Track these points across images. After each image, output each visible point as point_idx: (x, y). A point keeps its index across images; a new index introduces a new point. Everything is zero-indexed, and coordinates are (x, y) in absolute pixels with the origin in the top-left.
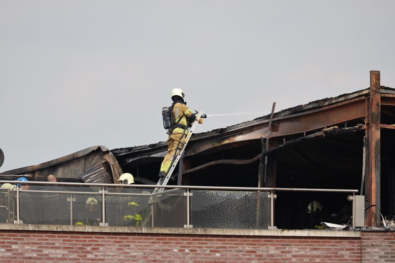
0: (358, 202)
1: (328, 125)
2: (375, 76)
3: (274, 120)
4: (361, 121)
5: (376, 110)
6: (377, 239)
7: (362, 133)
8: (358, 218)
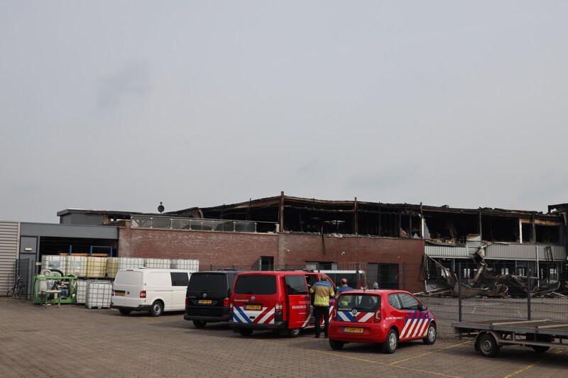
0: (278, 226)
1: (268, 204)
2: (282, 193)
3: (251, 203)
4: (278, 204)
5: (282, 202)
6: (282, 235)
7: (278, 208)
8: (278, 230)
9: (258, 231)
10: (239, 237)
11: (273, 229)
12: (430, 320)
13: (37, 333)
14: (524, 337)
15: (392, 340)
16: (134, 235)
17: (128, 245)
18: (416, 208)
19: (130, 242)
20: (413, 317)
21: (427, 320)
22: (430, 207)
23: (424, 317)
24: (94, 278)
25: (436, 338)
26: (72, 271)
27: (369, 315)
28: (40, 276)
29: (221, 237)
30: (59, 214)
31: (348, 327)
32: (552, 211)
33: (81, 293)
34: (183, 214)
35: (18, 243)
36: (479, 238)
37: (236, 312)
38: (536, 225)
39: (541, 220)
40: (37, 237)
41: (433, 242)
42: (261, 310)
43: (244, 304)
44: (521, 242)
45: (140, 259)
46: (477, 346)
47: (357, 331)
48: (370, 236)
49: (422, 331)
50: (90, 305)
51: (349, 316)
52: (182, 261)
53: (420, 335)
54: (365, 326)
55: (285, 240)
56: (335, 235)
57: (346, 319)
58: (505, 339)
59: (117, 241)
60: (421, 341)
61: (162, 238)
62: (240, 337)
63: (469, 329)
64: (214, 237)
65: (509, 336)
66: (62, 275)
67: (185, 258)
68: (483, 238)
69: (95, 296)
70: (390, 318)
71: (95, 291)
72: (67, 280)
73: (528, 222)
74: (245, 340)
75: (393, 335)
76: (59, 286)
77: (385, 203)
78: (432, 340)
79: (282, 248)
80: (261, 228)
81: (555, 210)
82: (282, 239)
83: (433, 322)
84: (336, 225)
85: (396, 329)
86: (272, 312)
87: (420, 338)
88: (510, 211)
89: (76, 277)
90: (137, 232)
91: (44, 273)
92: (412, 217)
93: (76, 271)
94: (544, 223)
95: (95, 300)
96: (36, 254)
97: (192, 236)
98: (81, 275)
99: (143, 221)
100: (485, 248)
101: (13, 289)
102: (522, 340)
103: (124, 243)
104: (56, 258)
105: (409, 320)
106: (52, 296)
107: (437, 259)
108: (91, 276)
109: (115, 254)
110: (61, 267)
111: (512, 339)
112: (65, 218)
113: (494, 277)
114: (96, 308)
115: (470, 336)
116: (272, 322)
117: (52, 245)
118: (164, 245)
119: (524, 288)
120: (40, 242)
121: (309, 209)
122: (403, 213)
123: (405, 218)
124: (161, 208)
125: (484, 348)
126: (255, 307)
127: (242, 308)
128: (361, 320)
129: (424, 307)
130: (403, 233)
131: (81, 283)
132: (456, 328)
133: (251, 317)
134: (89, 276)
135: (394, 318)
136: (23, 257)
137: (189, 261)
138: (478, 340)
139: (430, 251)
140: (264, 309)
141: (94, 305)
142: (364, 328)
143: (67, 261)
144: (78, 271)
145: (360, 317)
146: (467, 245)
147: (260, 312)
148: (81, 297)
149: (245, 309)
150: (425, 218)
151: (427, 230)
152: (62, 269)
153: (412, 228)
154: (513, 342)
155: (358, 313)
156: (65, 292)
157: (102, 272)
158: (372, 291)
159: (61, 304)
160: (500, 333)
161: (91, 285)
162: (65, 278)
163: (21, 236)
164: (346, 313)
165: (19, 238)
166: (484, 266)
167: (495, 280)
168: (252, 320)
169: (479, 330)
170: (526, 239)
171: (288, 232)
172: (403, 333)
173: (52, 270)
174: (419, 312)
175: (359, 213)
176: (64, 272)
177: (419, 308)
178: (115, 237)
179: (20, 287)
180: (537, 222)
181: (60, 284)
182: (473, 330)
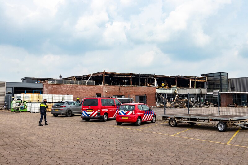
2: (104, 70)
4: (102, 75)
5: (104, 74)
8: (103, 84)
9: (95, 84)
10: (88, 87)
11: (101, 84)
12: (153, 114)
13: (9, 122)
14: (187, 120)
15: (139, 121)
16: (49, 86)
17: (47, 90)
18: (153, 76)
19: (48, 89)
20: (147, 113)
21: (152, 114)
22: (158, 76)
23: (151, 113)
24: (34, 102)
25: (155, 121)
26: (25, 100)
27: (131, 112)
28: (13, 101)
29: (82, 87)
30: (22, 79)
31: (123, 117)
32: (202, 76)
33: (29, 108)
34: (69, 79)
35: (5, 90)
36: (176, 86)
37: (83, 112)
38: (196, 82)
39: (198, 80)
40: (12, 87)
41: (159, 88)
42: (93, 112)
43: (87, 110)
44: (191, 87)
45: (51, 95)
46: (169, 123)
47: (126, 118)
48: (136, 86)
49: (150, 118)
50: (32, 112)
51: (123, 113)
52: (67, 95)
53: (149, 120)
54: (129, 116)
55: (106, 88)
56: (124, 85)
57: (122, 114)
58: (179, 120)
59: (43, 88)
60: (150, 122)
61: (60, 87)
62: (85, 122)
63: (166, 117)
64: (79, 87)
65: (180, 119)
66: (22, 101)
67: (68, 94)
68: (177, 87)
69: (34, 108)
70: (138, 113)
71: (34, 107)
72: (24, 103)
73: (193, 80)
74: (87, 123)
75: (139, 119)
76: (20, 105)
77: (142, 74)
78: (154, 121)
79: (104, 91)
80: (96, 83)
81: (203, 76)
82: (104, 87)
83: (155, 115)
84: (124, 82)
85: (140, 117)
86: (97, 112)
87: (149, 121)
88: (187, 77)
89: (27, 102)
90: (50, 85)
91: (15, 100)
92: (152, 79)
93: (27, 100)
94: (199, 81)
95: (34, 110)
96: (12, 94)
97: (71, 86)
98: (29, 101)
99: (54, 82)
100: (178, 90)
101: (4, 107)
102: (185, 121)
103: (45, 89)
104: (19, 95)
105: (146, 114)
106: (18, 109)
107: (161, 94)
108: (33, 101)
109: (42, 93)
110: (21, 98)
111: (181, 120)
112: (24, 81)
113: (181, 100)
114: (34, 113)
115: (167, 119)
116: (97, 116)
117: (18, 90)
118: (60, 90)
119: (191, 104)
120: (14, 90)
121: (114, 76)
122: (148, 77)
123: (149, 79)
124: (61, 77)
125: (172, 124)
126: (90, 111)
127: (86, 111)
128: (128, 114)
129: (151, 110)
130: (148, 85)
131: (29, 104)
132: (162, 117)
133: (89, 114)
134: (32, 101)
135: (140, 113)
136: (7, 95)
137: (69, 95)
138: (169, 121)
139: (158, 91)
140: (94, 111)
141: (34, 112)
142: (129, 117)
143: (23, 96)
144: (28, 100)
145: (127, 113)
146: (171, 89)
147: (92, 112)
148: (29, 109)
149: (87, 111)
150: (156, 79)
151: (157, 83)
152: (21, 99)
153: (152, 83)
154: (182, 121)
155: (127, 112)
156: (23, 107)
157: (37, 100)
158: (132, 104)
159: (21, 112)
160: (177, 118)
161: (32, 105)
162: (23, 102)
163: (6, 87)
164: (122, 112)
165: (5, 88)
166: (177, 96)
167: (181, 101)
168: (89, 115)
169: (170, 117)
170: (193, 86)
171: (106, 85)
172: (143, 119)
173: (18, 99)
174: (150, 112)
175: (132, 77)
176: (22, 100)
177: (150, 110)
178: (42, 87)
179: (6, 106)
180: (196, 80)
181: (21, 104)
182: (168, 117)
